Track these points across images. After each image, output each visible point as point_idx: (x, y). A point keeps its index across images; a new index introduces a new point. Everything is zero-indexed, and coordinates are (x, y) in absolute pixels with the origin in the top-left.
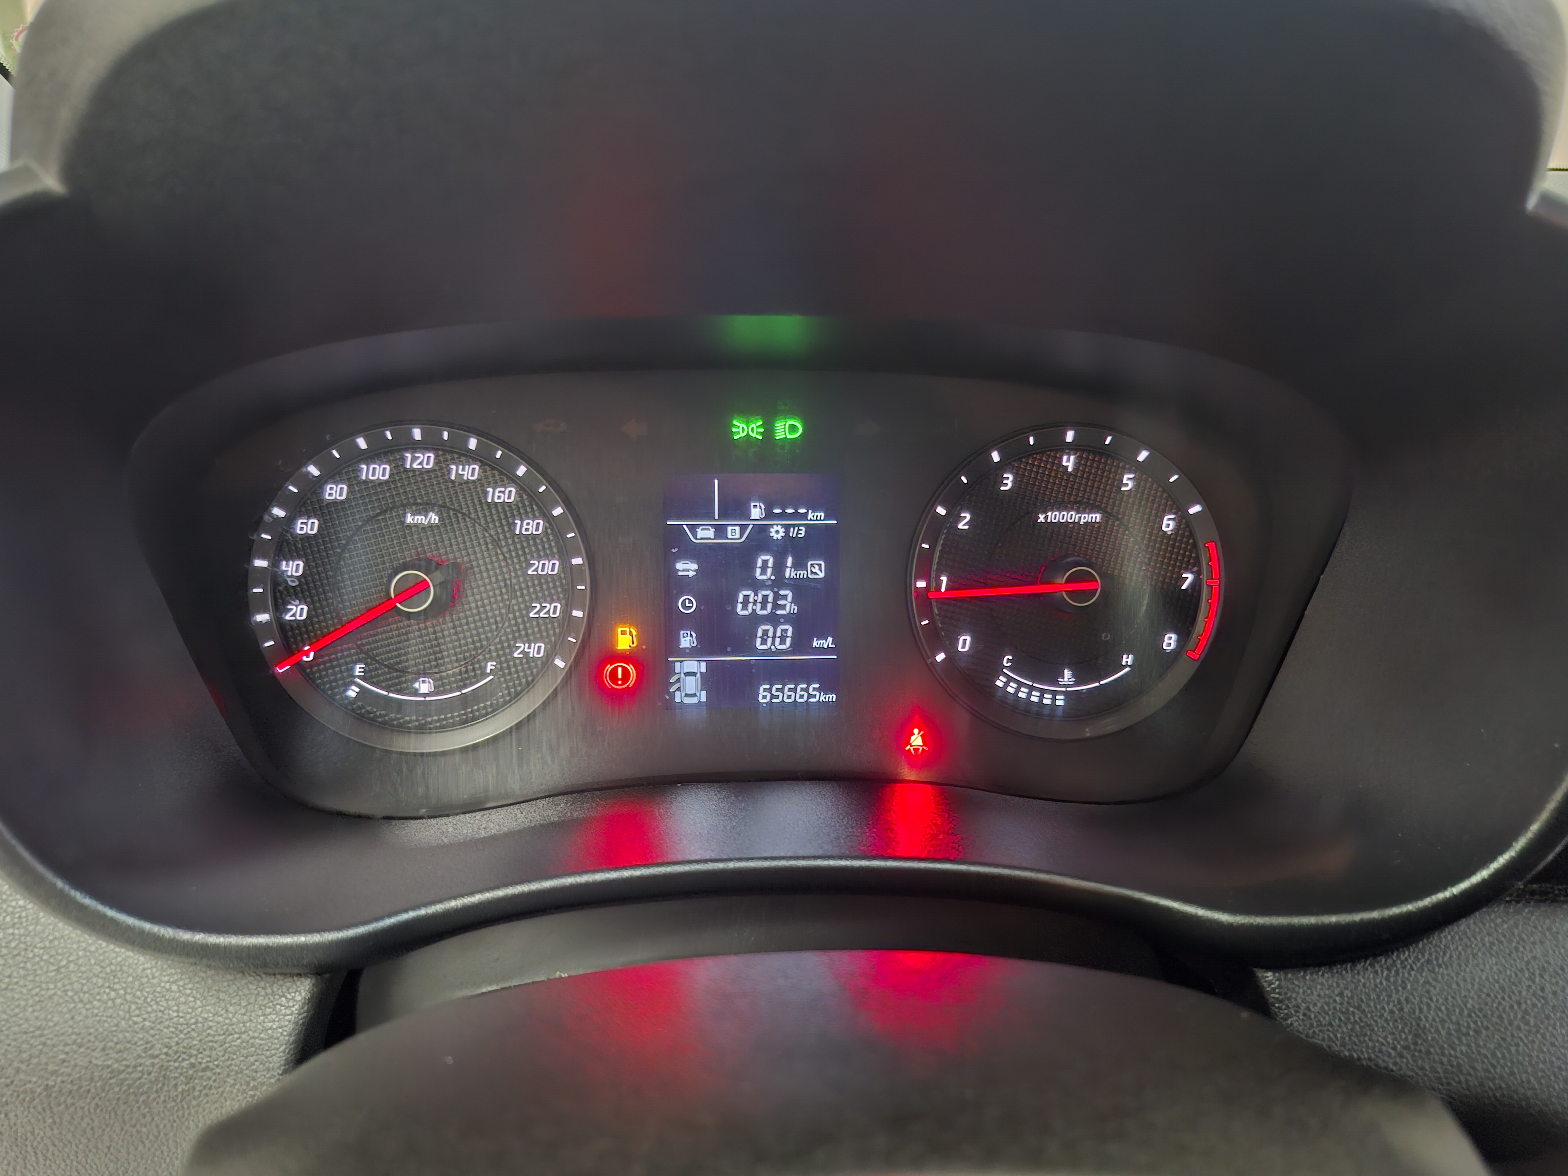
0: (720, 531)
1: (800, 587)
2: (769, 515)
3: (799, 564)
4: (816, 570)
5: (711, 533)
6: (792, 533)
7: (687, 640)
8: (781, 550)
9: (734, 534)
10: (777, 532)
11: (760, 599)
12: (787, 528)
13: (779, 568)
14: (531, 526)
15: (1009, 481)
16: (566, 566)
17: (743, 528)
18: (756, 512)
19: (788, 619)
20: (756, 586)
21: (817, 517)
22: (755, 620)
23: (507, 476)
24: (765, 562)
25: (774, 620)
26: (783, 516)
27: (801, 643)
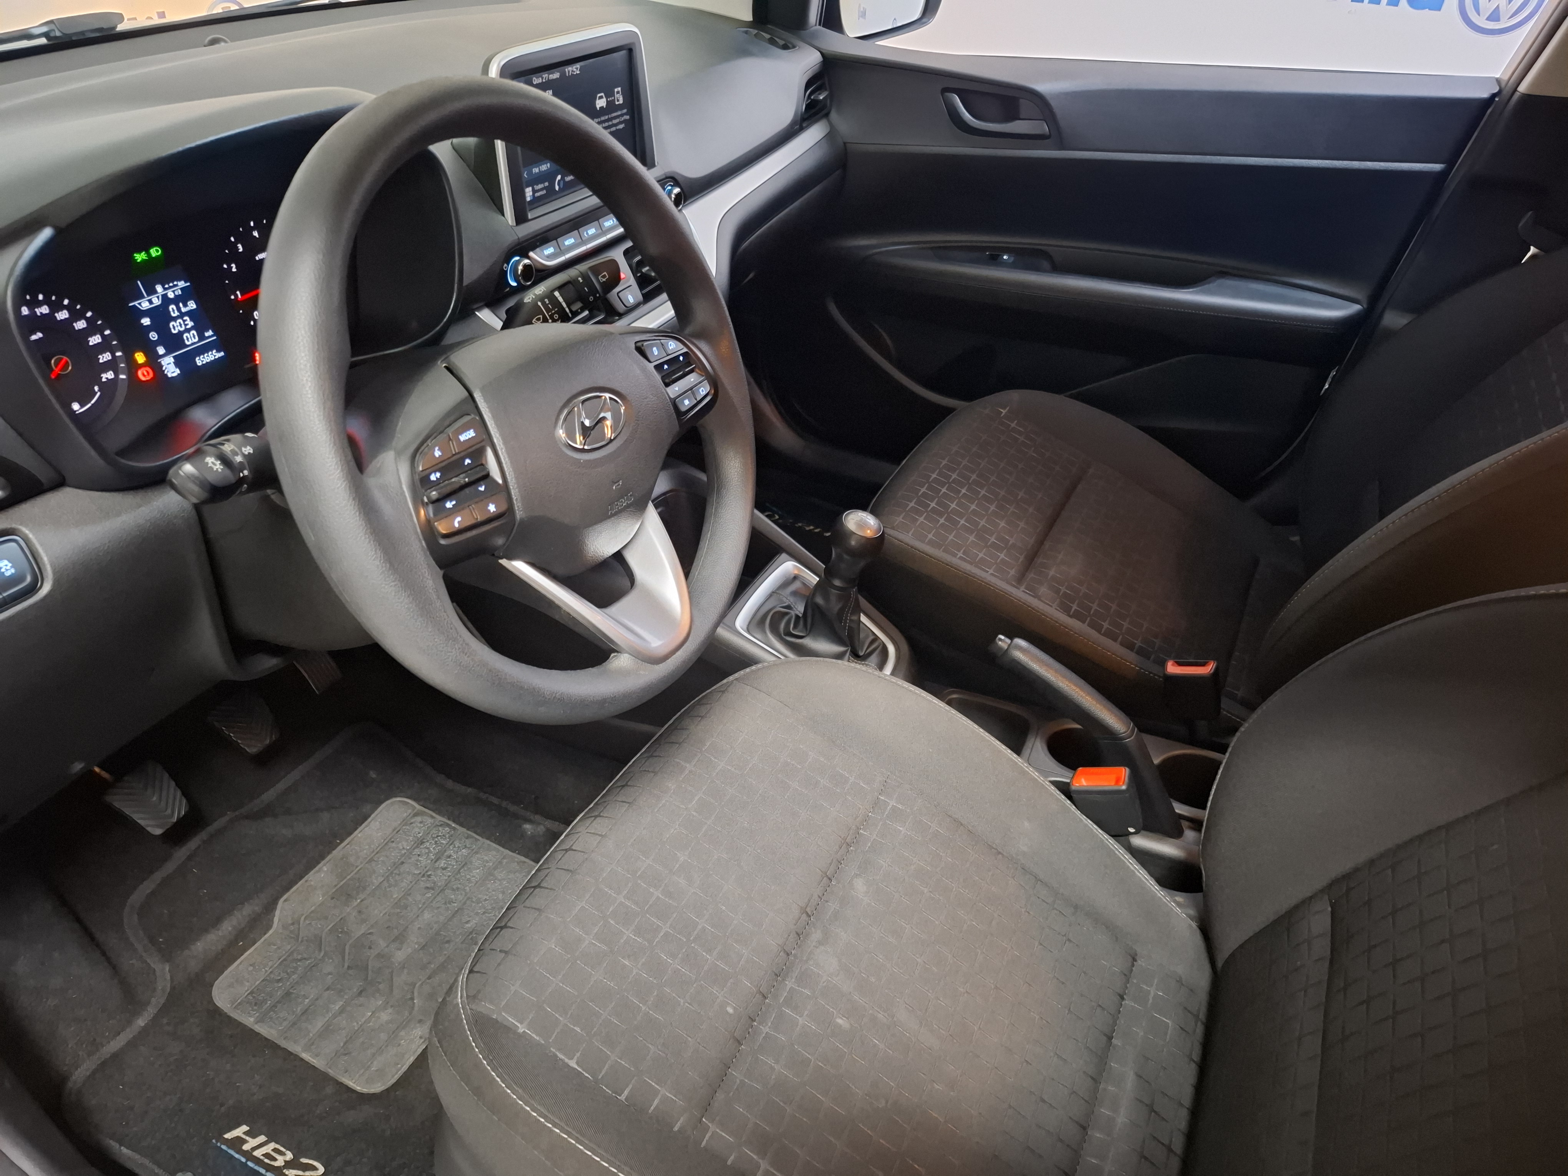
0: (150, 302)
1: (190, 314)
2: (165, 289)
3: (185, 305)
4: (192, 305)
5: (147, 304)
6: (177, 293)
7: (161, 350)
8: (176, 301)
9: (157, 302)
10: (171, 295)
11: (178, 324)
12: (173, 292)
13: (179, 309)
14: (81, 325)
15: (240, 248)
16: (103, 336)
17: (158, 297)
18: (159, 288)
19: (192, 328)
20: (175, 319)
21: (182, 284)
22: (181, 333)
23: (62, 307)
24: (173, 309)
25: (188, 331)
26: (170, 287)
27: (202, 337)
